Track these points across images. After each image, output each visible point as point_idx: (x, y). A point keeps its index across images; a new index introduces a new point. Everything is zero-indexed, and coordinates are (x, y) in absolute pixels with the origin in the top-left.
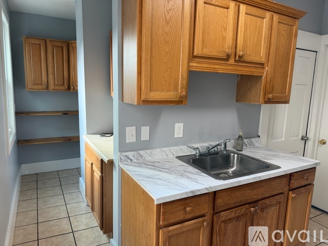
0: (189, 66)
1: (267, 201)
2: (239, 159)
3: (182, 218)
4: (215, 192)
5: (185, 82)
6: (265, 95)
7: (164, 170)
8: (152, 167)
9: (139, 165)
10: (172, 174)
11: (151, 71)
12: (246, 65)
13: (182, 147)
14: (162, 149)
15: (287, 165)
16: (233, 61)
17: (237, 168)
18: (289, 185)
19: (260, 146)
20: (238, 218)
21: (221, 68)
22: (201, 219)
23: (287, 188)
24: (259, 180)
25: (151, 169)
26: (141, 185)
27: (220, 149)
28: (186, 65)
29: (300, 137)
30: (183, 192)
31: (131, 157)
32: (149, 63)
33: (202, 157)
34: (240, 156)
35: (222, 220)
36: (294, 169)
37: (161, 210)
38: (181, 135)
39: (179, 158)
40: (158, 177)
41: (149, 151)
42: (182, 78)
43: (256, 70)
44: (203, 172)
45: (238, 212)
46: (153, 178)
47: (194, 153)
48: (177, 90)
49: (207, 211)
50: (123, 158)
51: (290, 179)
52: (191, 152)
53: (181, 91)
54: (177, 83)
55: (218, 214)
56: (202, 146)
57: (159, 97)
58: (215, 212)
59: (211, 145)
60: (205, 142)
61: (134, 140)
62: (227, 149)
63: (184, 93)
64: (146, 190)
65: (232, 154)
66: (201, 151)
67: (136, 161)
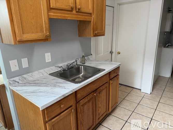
0: (48, 15)
1: (101, 88)
2: (84, 68)
3: (59, 112)
4: (76, 92)
5: (47, 26)
6: (93, 32)
7: (42, 85)
8: (34, 85)
9: (24, 85)
10: (49, 87)
11: (21, 19)
12: (82, 14)
13: (52, 67)
14: (39, 71)
15: (108, 68)
16: (75, 12)
17: (84, 73)
18: (110, 78)
19: (93, 59)
20: (89, 101)
21: (69, 16)
22: (70, 109)
23: (109, 79)
24: (97, 79)
25: (33, 86)
26: (28, 99)
27: (74, 64)
28: (47, 14)
29: (109, 52)
30: (58, 97)
31: (17, 80)
32: (18, 13)
33: (64, 71)
34: (84, 67)
35: (81, 105)
36: (111, 69)
37: (45, 112)
38: (50, 60)
39: (51, 74)
40: (40, 90)
41: (30, 74)
42: (45, 23)
43: (88, 18)
44: (67, 81)
45: (88, 98)
46: (36, 92)
47: (60, 69)
48: (43, 32)
49: (73, 103)
50: (11, 82)
51: (110, 75)
52: (58, 69)
53: (46, 32)
54: (42, 27)
55: (79, 102)
56: (64, 64)
57: (31, 38)
58: (77, 102)
59: (69, 63)
60: (65, 62)
61: (17, 68)
62: (78, 64)
63: (48, 33)
64: (32, 102)
65: (81, 66)
66: (64, 68)
67: (21, 82)
